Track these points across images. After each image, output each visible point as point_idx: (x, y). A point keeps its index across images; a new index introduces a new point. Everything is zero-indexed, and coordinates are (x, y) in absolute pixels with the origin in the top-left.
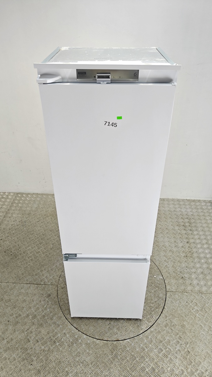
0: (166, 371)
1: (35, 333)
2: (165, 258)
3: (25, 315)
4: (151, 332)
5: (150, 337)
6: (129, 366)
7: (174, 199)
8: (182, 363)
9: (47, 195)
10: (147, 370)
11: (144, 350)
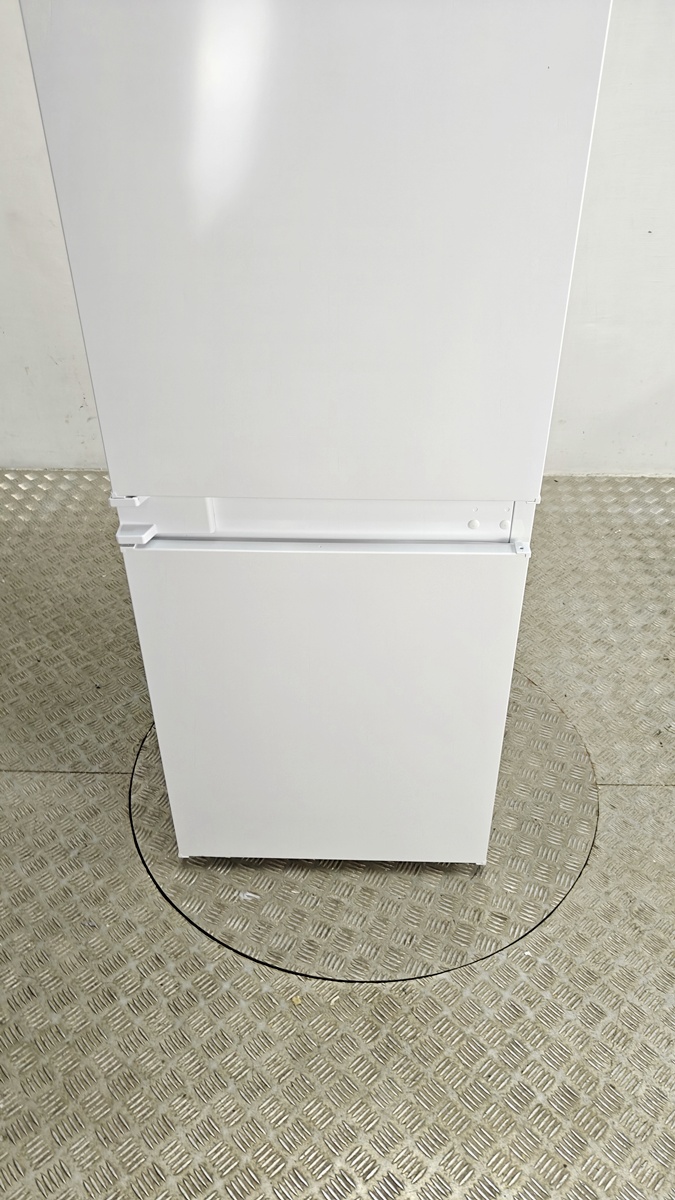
4: (547, 941)
6: (454, 1084)
7: (593, 478)
11: (518, 1012)
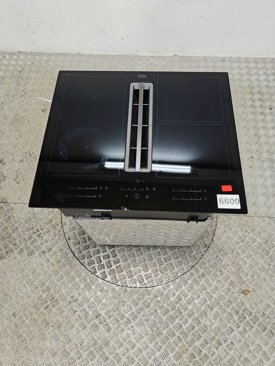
0: (209, 329)
6: (159, 321)
8: (232, 319)
9: (41, 54)
10: (184, 327)
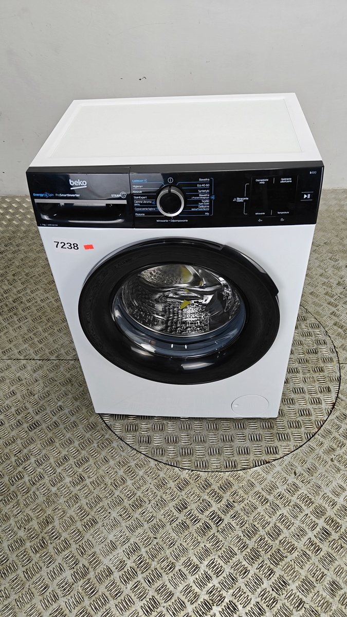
1: (35, 459)
2: (330, 298)
3: (13, 423)
4: (312, 449)
5: (310, 460)
7: (336, 190)
11: (297, 488)
